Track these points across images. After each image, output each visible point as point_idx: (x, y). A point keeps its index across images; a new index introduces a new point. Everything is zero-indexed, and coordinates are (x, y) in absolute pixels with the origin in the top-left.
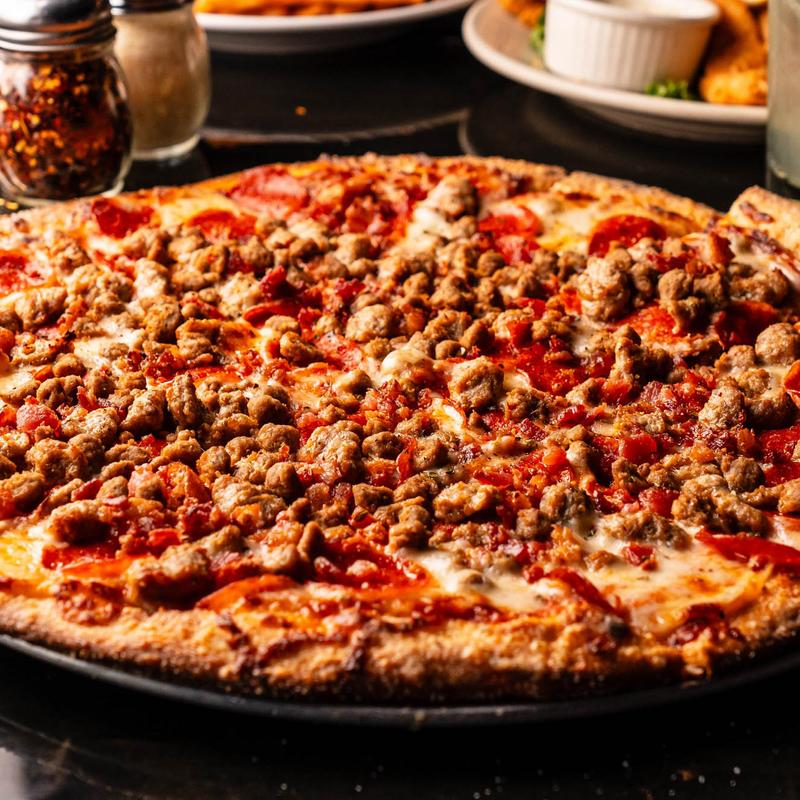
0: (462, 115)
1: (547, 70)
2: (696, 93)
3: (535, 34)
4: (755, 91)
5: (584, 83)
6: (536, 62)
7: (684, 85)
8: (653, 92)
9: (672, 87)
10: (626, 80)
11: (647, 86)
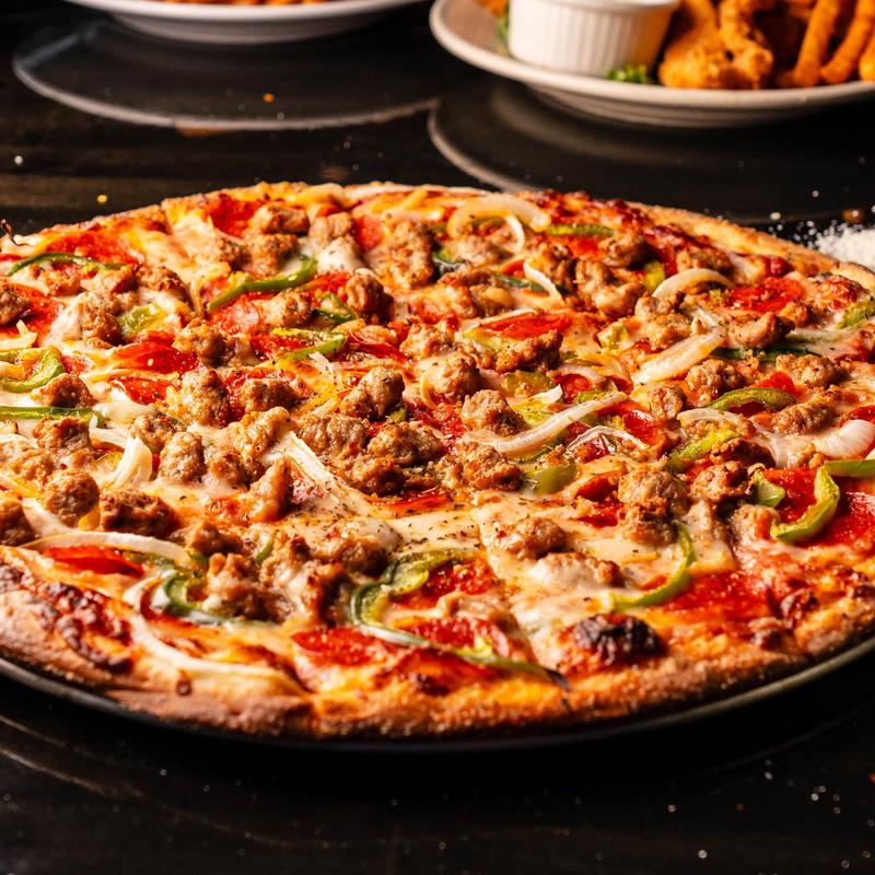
0: (432, 104)
1: (511, 56)
2: (654, 78)
3: (501, 22)
4: (705, 74)
5: (544, 68)
6: (501, 48)
7: (642, 69)
8: (612, 77)
9: (631, 72)
10: (585, 65)
11: (606, 70)
